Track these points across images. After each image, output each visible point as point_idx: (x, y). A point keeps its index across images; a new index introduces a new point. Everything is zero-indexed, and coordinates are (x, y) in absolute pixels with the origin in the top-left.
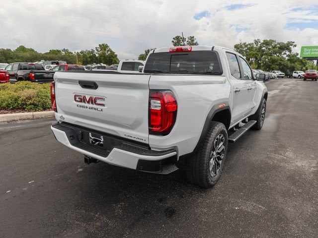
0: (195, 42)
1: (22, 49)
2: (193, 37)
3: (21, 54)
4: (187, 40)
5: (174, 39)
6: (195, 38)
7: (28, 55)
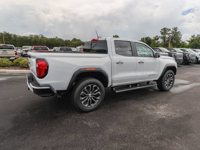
0: (177, 31)
1: (75, 40)
2: (177, 28)
3: (74, 42)
4: (171, 30)
5: (162, 30)
6: (178, 28)
7: (76, 42)
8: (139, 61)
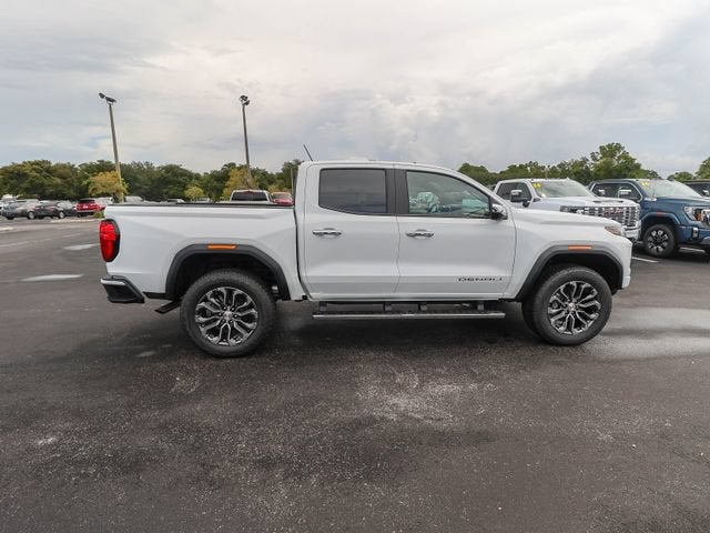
8: (413, 230)
